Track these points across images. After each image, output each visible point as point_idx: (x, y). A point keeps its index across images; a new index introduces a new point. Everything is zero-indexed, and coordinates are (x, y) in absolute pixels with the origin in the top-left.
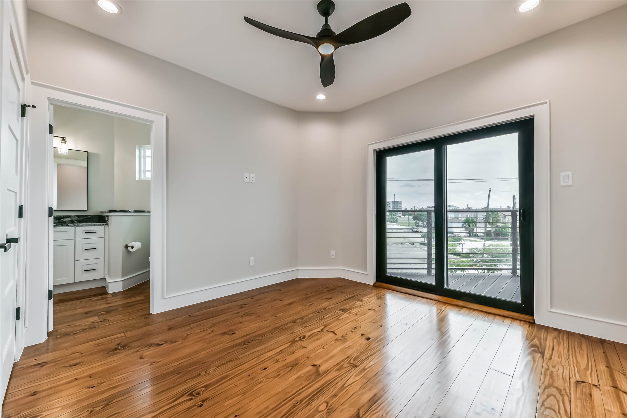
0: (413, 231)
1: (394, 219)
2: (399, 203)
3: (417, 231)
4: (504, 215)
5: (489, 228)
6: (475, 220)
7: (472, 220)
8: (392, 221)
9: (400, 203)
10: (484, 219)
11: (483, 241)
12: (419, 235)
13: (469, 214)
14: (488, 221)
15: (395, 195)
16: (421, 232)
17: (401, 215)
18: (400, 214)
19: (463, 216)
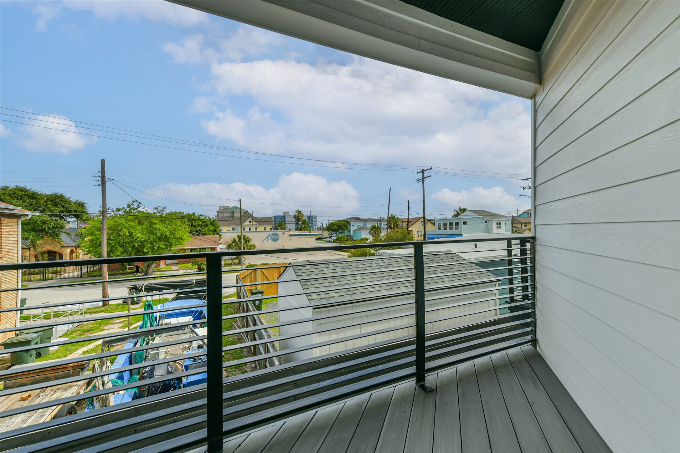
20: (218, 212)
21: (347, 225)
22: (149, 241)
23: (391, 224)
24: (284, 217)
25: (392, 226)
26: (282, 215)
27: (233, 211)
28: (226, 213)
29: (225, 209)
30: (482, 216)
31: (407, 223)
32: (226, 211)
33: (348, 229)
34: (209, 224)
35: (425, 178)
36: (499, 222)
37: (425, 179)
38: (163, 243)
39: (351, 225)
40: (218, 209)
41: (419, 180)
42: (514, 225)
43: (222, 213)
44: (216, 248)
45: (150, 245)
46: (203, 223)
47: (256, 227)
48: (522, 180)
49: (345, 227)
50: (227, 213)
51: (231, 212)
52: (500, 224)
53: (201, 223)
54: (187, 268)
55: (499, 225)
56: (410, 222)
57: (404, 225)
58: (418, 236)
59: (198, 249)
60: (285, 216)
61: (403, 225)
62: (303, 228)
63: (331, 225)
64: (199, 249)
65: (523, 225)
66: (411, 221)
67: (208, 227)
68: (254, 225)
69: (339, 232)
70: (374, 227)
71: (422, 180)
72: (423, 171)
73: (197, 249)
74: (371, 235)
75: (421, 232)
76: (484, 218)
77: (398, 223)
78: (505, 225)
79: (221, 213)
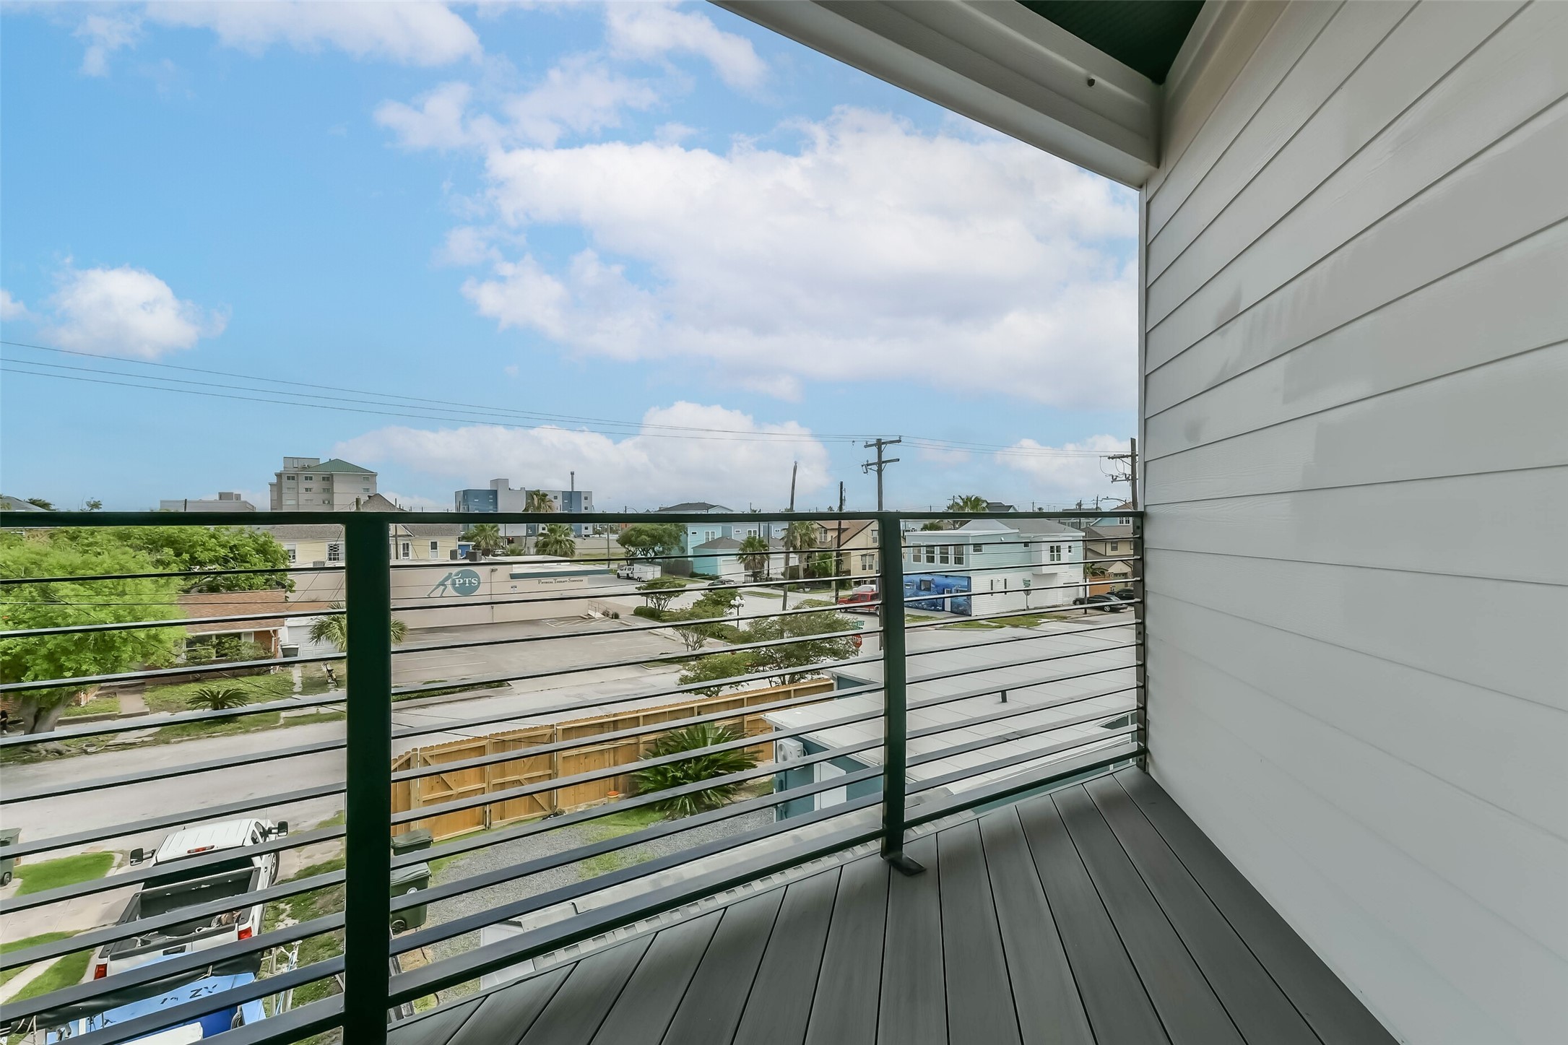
0: (619, 576)
1: (565, 544)
2: (583, 498)
3: (631, 575)
4: (823, 527)
5: (794, 560)
6: (765, 542)
7: (760, 542)
8: (556, 551)
9: (586, 498)
10: (785, 540)
11: (782, 593)
12: (631, 588)
13: (753, 527)
14: (792, 544)
15: (572, 474)
16: (639, 580)
17: (590, 531)
18: (586, 528)
19: (740, 533)
20: (279, 476)
21: (677, 534)
22: (43, 651)
23: (795, 538)
24: (494, 493)
25: (799, 544)
26: (488, 487)
27: (332, 475)
28: (306, 478)
29: (304, 468)
30: (1017, 531)
31: (835, 534)
32: (309, 474)
33: (681, 545)
34: (251, 555)
35: (884, 462)
36: (1055, 545)
37: (883, 465)
38: (90, 655)
39: (689, 532)
40: (280, 469)
41: (871, 464)
42: (1088, 547)
43: (293, 478)
44: (275, 631)
45: (45, 666)
46: (232, 551)
47: (406, 542)
48: (1109, 458)
49: (672, 540)
50: (311, 479)
51: (324, 479)
52: (1058, 549)
53: (223, 552)
54: (175, 705)
55: (1055, 553)
56: (845, 530)
57: (829, 539)
58: (864, 568)
59: (214, 639)
60: (496, 492)
61: (825, 537)
62: (553, 544)
63: (633, 532)
64: (218, 636)
65: (1109, 547)
66: (848, 529)
67: (248, 562)
68: (400, 536)
69: (654, 551)
70: (750, 543)
71: (875, 467)
72: (879, 444)
73: (210, 636)
74: (743, 565)
75: (871, 557)
76: (1022, 535)
77: (813, 536)
78: (1070, 551)
79: (289, 478)
